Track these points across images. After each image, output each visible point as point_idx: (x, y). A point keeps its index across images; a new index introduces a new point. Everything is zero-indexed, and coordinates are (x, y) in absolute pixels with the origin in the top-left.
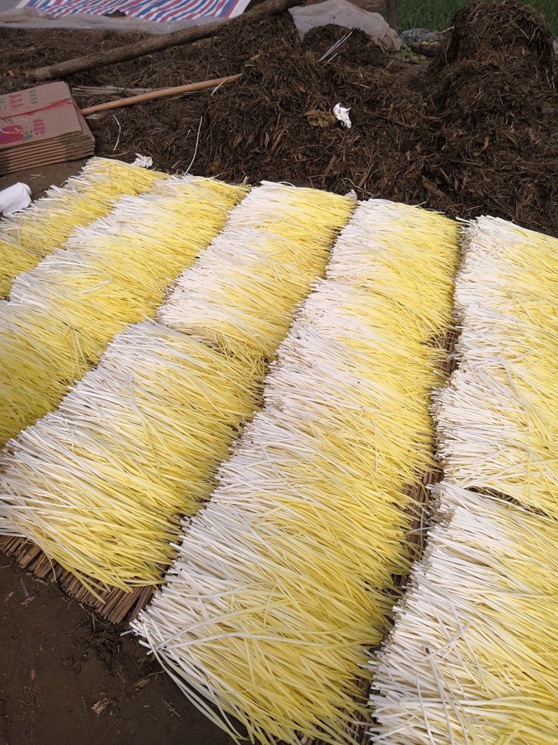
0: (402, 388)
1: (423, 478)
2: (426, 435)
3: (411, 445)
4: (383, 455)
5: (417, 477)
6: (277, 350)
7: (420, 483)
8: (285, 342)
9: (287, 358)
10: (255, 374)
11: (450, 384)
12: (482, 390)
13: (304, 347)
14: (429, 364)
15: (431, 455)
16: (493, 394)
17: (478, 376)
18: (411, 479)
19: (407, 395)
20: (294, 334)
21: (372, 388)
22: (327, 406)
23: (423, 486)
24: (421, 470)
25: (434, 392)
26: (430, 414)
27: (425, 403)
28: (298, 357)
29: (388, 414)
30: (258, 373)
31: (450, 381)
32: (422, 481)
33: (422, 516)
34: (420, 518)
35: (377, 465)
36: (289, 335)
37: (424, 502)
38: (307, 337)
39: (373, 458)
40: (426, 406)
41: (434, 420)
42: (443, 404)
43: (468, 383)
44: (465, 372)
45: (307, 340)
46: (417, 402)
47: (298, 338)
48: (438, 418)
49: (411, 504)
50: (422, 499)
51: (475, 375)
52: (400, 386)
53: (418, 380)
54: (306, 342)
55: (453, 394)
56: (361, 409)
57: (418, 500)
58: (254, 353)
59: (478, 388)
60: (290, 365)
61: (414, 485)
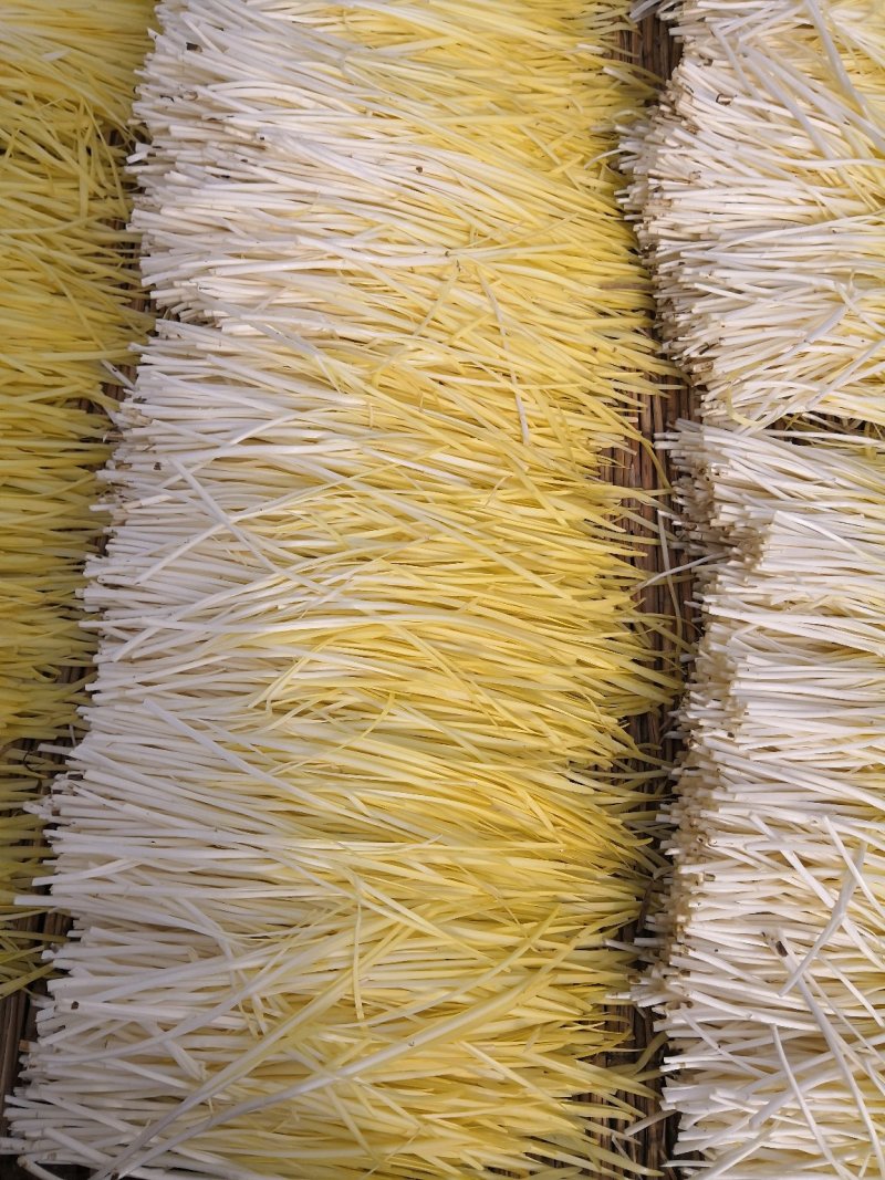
0: (539, 154)
1: (640, 415)
2: (626, 286)
3: (596, 331)
4: (534, 388)
5: (626, 420)
6: (137, 106)
7: (636, 436)
8: (152, 72)
9: (180, 130)
10: (94, 197)
11: (674, 113)
12: (763, 115)
13: (222, 80)
14: (588, 48)
15: (649, 343)
16: (795, 123)
17: (747, 70)
18: (612, 431)
19: (557, 171)
20: (176, 35)
21: (462, 179)
22: (348, 273)
23: (647, 443)
24: (631, 395)
25: (623, 147)
26: (629, 219)
27: (600, 184)
28: (212, 120)
29: (521, 253)
30: (101, 193)
31: (672, 104)
32: (640, 426)
33: (661, 529)
34: (656, 535)
35: (525, 420)
36: (160, 40)
37: (655, 487)
38: (218, 35)
39: (507, 403)
40: (609, 193)
41: (641, 234)
42: (664, 183)
43: (723, 99)
44: (711, 61)
45: (223, 48)
46: (583, 186)
47: (191, 47)
48: (652, 230)
49: (626, 503)
50: (648, 479)
51: (738, 66)
52: (532, 147)
53: (571, 110)
54: (220, 55)
55: (691, 146)
56: (445, 261)
57: (641, 486)
58: (67, 123)
59: (751, 109)
60: (190, 154)
61: (623, 446)
